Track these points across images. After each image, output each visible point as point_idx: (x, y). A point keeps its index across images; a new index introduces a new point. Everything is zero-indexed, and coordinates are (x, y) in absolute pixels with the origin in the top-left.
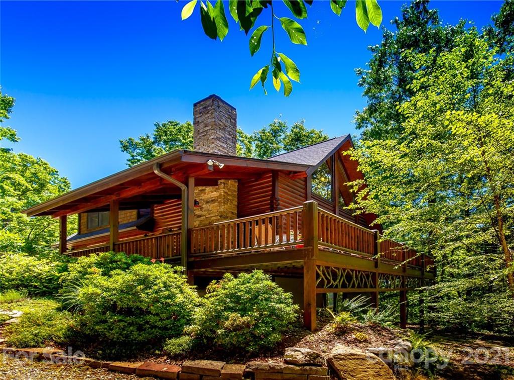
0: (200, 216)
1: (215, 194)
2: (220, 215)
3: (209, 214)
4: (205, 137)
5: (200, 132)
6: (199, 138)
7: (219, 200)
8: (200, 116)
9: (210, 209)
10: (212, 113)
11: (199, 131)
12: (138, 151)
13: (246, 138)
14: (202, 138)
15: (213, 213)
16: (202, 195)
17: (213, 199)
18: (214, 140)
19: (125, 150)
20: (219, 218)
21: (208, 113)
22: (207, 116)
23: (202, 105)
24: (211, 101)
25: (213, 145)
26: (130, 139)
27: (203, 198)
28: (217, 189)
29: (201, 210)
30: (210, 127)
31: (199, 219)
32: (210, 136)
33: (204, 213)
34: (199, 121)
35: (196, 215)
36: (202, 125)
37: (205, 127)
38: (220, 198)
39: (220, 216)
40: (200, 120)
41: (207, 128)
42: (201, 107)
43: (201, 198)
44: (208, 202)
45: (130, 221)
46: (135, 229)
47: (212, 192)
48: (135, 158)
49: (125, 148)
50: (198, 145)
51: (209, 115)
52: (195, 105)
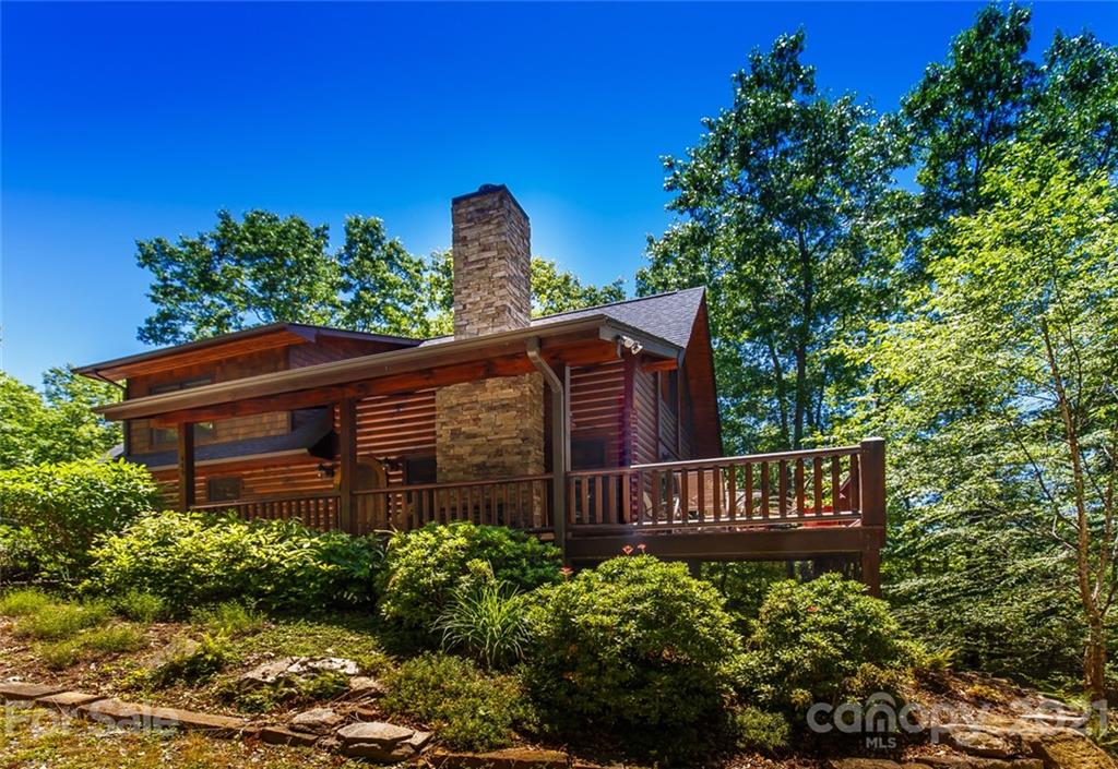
0: (474, 436)
1: (510, 393)
2: (522, 436)
3: (496, 434)
4: (484, 272)
5: (470, 260)
6: (468, 274)
7: (520, 406)
8: (470, 227)
9: (498, 423)
10: (499, 225)
11: (466, 258)
12: (176, 269)
13: (411, 262)
14: (476, 273)
15: (504, 432)
16: (477, 392)
17: (507, 402)
18: (504, 282)
19: (146, 263)
20: (520, 442)
21: (488, 223)
22: (486, 228)
23: (473, 204)
24: (496, 199)
25: (503, 292)
26: (159, 241)
27: (479, 399)
28: (514, 382)
29: (476, 425)
30: (495, 253)
31: (472, 441)
32: (495, 271)
33: (483, 430)
34: (465, 237)
35: (464, 433)
36: (474, 247)
37: (483, 250)
38: (522, 403)
39: (523, 440)
40: (470, 234)
41: (487, 255)
42: (471, 209)
43: (474, 398)
44: (491, 409)
45: (273, 433)
46: (304, 455)
47: (502, 388)
48: (169, 282)
49: (147, 259)
50: (465, 288)
51: (491, 227)
52: (456, 202)
